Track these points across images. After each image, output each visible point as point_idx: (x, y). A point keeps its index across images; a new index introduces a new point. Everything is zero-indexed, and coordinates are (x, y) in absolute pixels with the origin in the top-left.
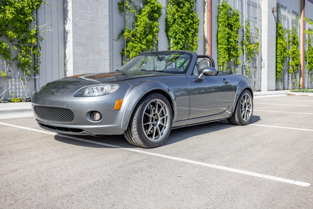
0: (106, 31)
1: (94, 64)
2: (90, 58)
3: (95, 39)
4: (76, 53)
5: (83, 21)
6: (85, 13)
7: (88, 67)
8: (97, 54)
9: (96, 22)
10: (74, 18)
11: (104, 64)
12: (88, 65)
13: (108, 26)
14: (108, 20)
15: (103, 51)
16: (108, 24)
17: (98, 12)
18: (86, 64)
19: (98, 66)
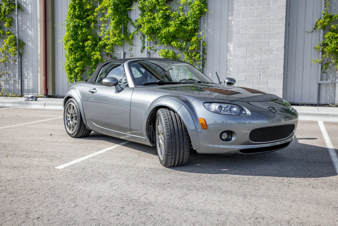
0: (280, 25)
1: (260, 65)
2: (255, 59)
3: (263, 36)
4: (237, 54)
5: (248, 19)
6: (251, 9)
7: (251, 69)
8: (265, 53)
9: (266, 17)
10: (236, 18)
11: (275, 64)
12: (252, 67)
13: (285, 18)
14: (285, 11)
15: (275, 49)
16: (285, 16)
17: (269, 4)
18: (249, 65)
19: (267, 67)
